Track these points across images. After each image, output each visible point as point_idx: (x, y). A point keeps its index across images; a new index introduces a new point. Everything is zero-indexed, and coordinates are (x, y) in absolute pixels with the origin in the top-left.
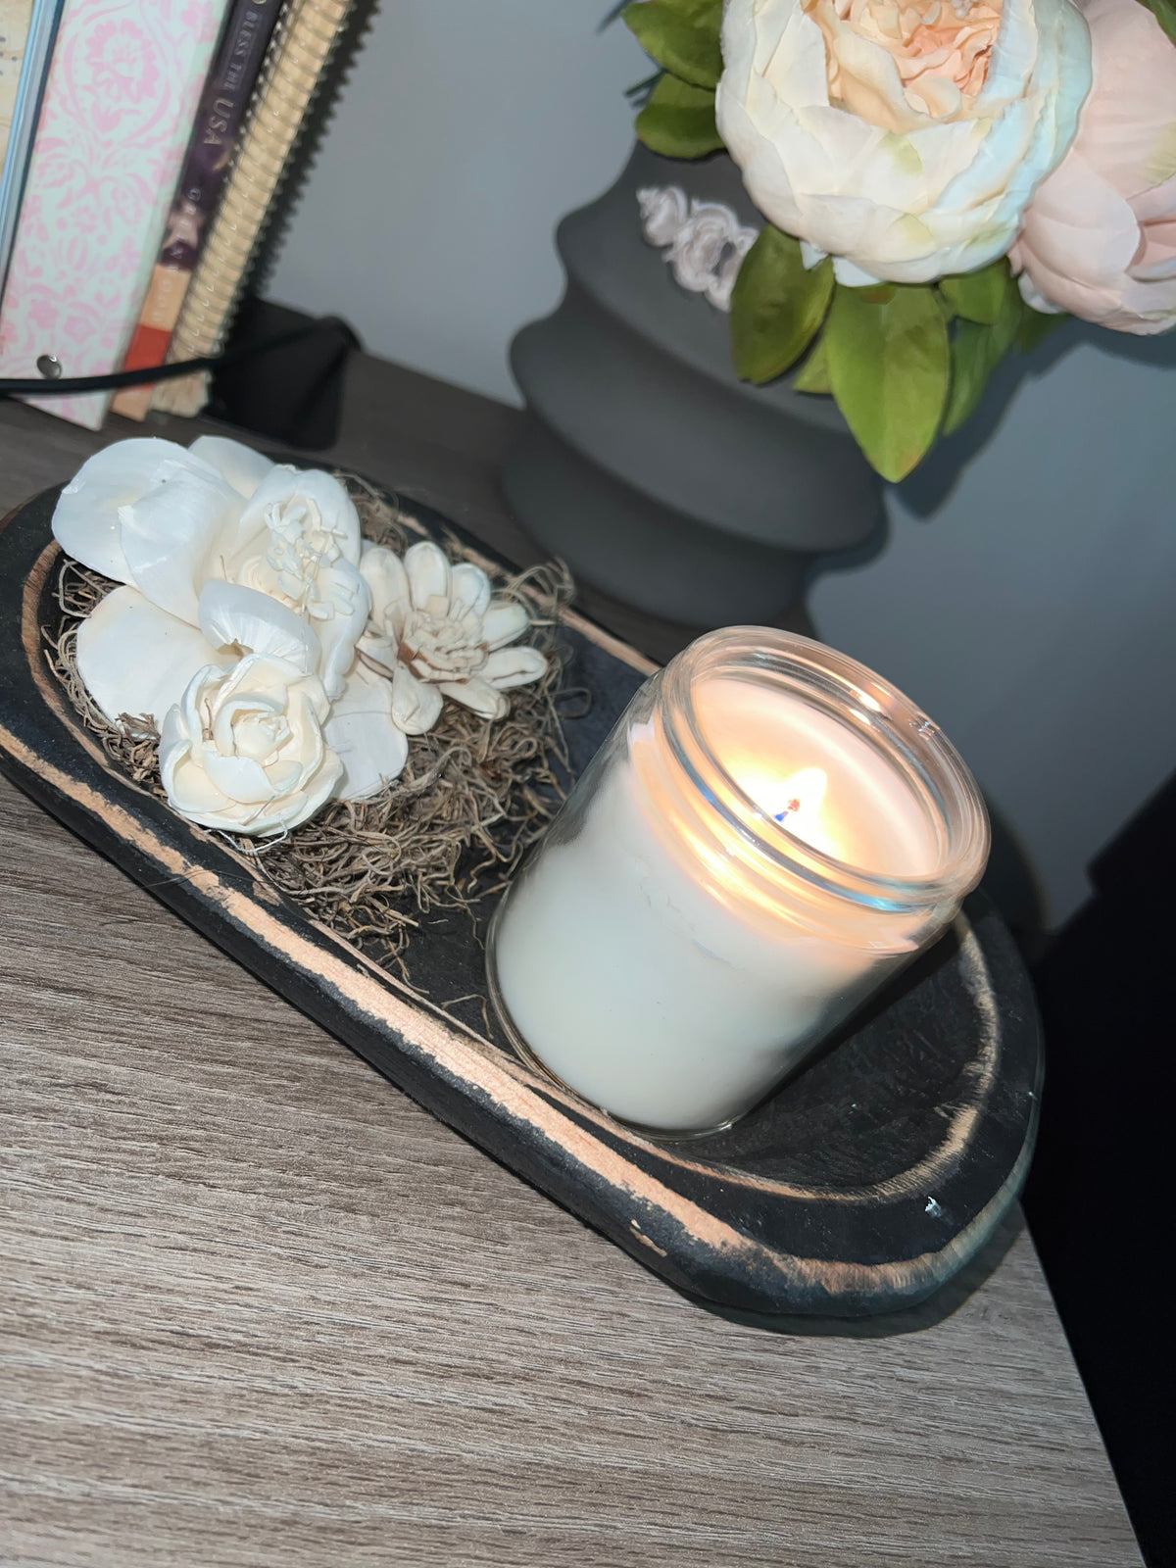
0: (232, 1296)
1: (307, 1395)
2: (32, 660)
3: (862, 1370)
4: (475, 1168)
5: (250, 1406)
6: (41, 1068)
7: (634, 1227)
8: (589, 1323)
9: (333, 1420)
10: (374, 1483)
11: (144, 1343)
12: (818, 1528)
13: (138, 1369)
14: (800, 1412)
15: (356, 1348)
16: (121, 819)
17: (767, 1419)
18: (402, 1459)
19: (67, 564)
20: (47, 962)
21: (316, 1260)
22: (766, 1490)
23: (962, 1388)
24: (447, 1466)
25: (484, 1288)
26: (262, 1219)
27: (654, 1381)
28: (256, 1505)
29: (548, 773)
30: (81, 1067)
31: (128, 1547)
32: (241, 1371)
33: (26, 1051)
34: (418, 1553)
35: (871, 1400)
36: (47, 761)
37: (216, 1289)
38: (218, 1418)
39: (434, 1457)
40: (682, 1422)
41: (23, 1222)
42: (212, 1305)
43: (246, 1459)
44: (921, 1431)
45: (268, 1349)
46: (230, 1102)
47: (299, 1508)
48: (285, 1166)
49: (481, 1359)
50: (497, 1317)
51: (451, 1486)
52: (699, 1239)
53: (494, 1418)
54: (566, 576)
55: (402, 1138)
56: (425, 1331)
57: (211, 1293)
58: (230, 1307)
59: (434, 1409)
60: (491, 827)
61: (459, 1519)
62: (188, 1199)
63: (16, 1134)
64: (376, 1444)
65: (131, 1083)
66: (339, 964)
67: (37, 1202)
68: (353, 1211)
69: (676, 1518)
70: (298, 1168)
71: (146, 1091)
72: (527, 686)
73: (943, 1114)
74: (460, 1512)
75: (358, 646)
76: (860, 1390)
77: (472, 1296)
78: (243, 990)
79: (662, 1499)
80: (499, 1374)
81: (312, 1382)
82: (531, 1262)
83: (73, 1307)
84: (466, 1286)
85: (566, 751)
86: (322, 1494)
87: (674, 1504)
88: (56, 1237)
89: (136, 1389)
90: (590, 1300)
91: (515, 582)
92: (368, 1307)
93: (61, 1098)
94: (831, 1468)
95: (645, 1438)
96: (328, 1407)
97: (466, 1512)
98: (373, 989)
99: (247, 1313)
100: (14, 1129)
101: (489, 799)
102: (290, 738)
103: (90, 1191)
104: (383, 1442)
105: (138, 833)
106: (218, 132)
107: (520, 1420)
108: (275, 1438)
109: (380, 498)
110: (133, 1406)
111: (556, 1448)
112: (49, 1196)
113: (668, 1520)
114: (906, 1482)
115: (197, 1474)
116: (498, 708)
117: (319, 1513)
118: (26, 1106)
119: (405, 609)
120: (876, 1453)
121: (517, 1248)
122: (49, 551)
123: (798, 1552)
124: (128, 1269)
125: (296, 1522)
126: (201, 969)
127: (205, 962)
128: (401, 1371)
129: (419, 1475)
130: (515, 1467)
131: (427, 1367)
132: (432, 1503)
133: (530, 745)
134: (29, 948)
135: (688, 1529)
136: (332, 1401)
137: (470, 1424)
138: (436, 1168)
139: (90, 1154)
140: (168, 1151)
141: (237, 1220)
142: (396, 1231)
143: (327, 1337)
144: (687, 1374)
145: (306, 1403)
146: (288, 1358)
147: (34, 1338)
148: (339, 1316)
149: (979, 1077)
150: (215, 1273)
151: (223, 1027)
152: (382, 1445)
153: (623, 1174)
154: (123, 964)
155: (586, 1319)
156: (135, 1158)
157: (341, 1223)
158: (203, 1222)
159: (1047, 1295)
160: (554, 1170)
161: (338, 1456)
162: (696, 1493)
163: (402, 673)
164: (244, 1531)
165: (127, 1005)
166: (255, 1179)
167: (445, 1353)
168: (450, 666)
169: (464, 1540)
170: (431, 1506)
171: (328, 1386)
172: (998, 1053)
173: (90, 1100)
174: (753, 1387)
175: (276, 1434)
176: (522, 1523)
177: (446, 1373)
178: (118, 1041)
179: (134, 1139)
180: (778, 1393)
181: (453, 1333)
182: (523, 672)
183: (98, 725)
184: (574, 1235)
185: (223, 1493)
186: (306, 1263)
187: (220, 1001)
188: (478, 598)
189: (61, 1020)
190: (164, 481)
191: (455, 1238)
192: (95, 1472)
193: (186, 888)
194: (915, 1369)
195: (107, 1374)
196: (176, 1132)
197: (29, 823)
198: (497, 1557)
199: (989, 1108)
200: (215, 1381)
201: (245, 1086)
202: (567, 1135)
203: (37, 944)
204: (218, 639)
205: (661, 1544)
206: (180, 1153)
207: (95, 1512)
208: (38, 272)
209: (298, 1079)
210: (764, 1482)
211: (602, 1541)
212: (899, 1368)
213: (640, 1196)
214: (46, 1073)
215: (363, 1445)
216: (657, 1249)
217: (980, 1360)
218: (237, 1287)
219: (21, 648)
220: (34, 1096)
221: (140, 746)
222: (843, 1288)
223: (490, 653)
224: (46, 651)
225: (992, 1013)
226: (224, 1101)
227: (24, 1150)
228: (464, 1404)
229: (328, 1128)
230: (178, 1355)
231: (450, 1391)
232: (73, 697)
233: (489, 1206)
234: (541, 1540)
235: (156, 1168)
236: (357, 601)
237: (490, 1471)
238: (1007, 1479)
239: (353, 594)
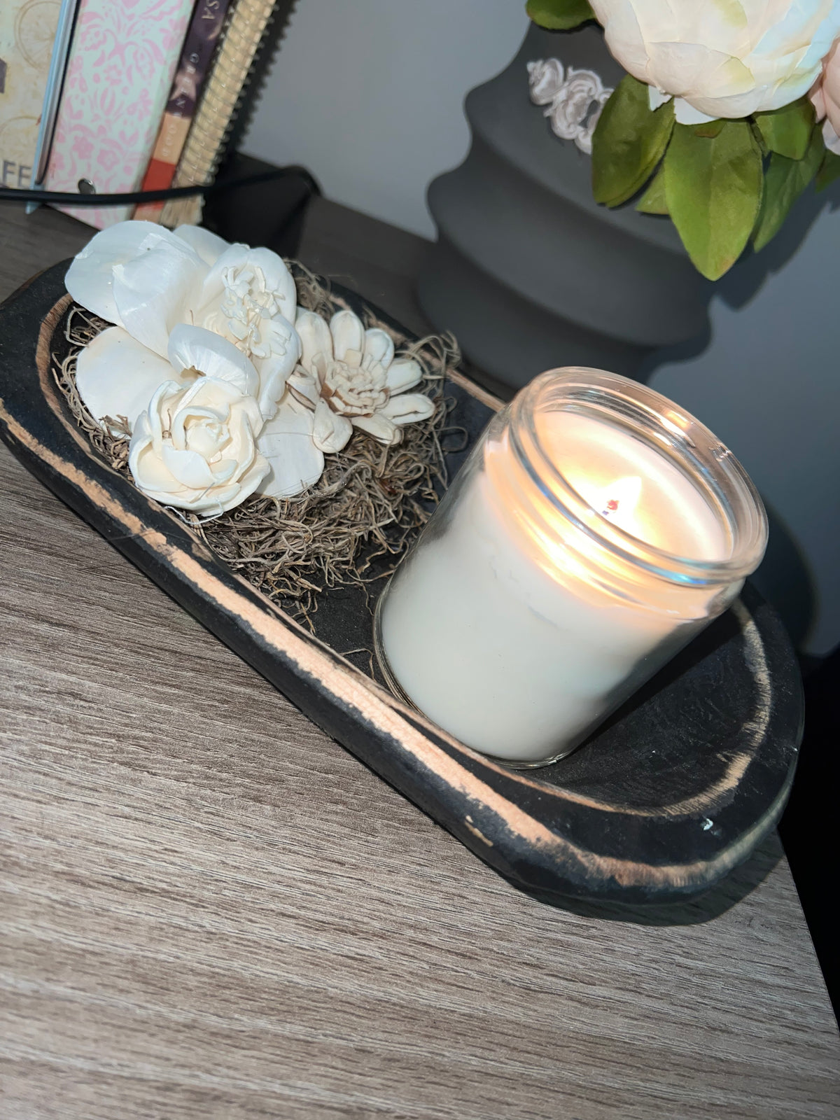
0: (162, 856)
1: (212, 933)
2: (42, 374)
3: (648, 954)
4: (356, 778)
5: (168, 937)
6: (34, 678)
7: (468, 821)
8: (436, 899)
9: (230, 953)
10: (257, 1003)
11: (91, 883)
12: (605, 1072)
13: (84, 901)
14: (597, 983)
15: (253, 902)
16: (96, 491)
17: (570, 985)
18: (281, 987)
19: (75, 309)
20: (47, 604)
21: (227, 834)
22: (566, 1039)
23: (728, 977)
24: (316, 996)
25: (355, 867)
26: (189, 800)
27: (483, 949)
28: (164, 1010)
29: (431, 491)
30: (63, 680)
31: (62, 1034)
32: (163, 911)
33: (24, 665)
34: (287, 1060)
35: (655, 978)
36: (46, 446)
37: (150, 849)
38: (143, 944)
39: (306, 988)
40: (503, 981)
41: (10, 787)
42: (147, 861)
43: (160, 975)
44: (693, 1006)
45: (184, 896)
46: (173, 714)
47: (198, 1017)
48: (211, 764)
49: (349, 920)
50: (364, 889)
51: (318, 1012)
52: (519, 835)
53: (355, 964)
54: (455, 346)
55: (302, 751)
56: (307, 895)
57: (145, 852)
58: (159, 863)
59: (309, 953)
60: (385, 528)
61: (321, 1037)
62: (134, 782)
63: (10, 724)
64: (262, 974)
65: (100, 695)
66: (253, 607)
67: (21, 774)
68: (260, 802)
69: (493, 1053)
70: (221, 766)
71: (110, 702)
72: (419, 423)
73: (724, 759)
74: (323, 1032)
75: (288, 382)
76: (646, 971)
77: (346, 872)
78: (191, 635)
79: (482, 1038)
80: (362, 932)
81: (217, 924)
82: (393, 851)
83: (40, 852)
84: (342, 864)
85: (446, 474)
86: (216, 1008)
87: (492, 1042)
88: (33, 800)
89: (82, 917)
90: (438, 883)
91: (414, 347)
92: (265, 873)
93: (46, 701)
94: (618, 1026)
95: (472, 990)
96: (228, 943)
97: (328, 1032)
98: (278, 629)
99: (171, 869)
100: (9, 720)
101: (385, 508)
102: (229, 441)
103: (62, 770)
104: (268, 973)
105: (109, 502)
106: (212, 9)
107: (376, 968)
108: (185, 962)
109: (317, 280)
110: (78, 929)
111: (402, 991)
112: (30, 770)
113: (486, 1054)
114: (678, 1043)
115: (122, 983)
116: (394, 437)
117: (212, 1021)
118: (20, 705)
119: (328, 358)
120: (656, 1019)
121: (384, 839)
122: (63, 301)
123: (588, 1089)
124: (85, 829)
125: (195, 1027)
126: (161, 617)
127: (164, 613)
128: (285, 922)
129: (293, 1001)
130: (368, 1002)
131: (307, 921)
132: (301, 1023)
133: (419, 469)
134: (33, 593)
135: (502, 1063)
136: (231, 939)
137: (337, 967)
138: (327, 776)
139: (64, 743)
140: (123, 746)
141: (171, 801)
142: (292, 819)
143: (232, 892)
144: (509, 945)
145: (211, 939)
146: (200, 904)
147: (9, 872)
148: (242, 877)
149: (754, 733)
150: (150, 837)
151: (173, 660)
152: (267, 976)
153: (461, 779)
154: (102, 609)
155: (434, 897)
156: (97, 749)
157: (250, 809)
158: (145, 800)
159: (800, 912)
160: (408, 773)
161: (232, 980)
162: (510, 1035)
163: (322, 406)
164: (154, 1030)
165: (102, 639)
166: (187, 772)
167: (321, 912)
168: (360, 404)
169: (324, 1053)
170: (300, 1025)
171: (228, 927)
172: (771, 717)
173: (68, 704)
174: (561, 960)
175: (186, 960)
176: (371, 1045)
177: (322, 926)
178: (93, 664)
179: (98, 735)
180: (581, 966)
181: (329, 898)
182: (416, 412)
183: (87, 426)
184: (429, 834)
185: (140, 998)
186: (220, 836)
187: (172, 642)
188: (384, 354)
189: (52, 645)
190: (149, 249)
191: (336, 828)
192: (44, 975)
193: (142, 546)
194: (691, 959)
195: (60, 903)
196: (130, 733)
197: (43, 505)
198: (348, 1068)
199: (761, 757)
200: (143, 916)
201: (186, 704)
202: (420, 747)
203: (40, 590)
204: (181, 366)
205: (479, 1072)
206: (132, 748)
207: (41, 1005)
208: (80, 115)
209: (227, 702)
210: (565, 1033)
211: (433, 1065)
212: (678, 957)
213: (474, 797)
214: (36, 682)
215: (252, 974)
216: (486, 840)
217: (743, 956)
218: (166, 849)
219: (34, 365)
220: (27, 698)
221: (118, 443)
222: (633, 883)
223: (391, 397)
224: (53, 370)
225: (769, 687)
226: (169, 713)
227: (16, 736)
228: (333, 951)
229: (246, 739)
230: (116, 894)
231: (322, 940)
232: (71, 405)
233: (365, 806)
234: (385, 1059)
235: (113, 758)
236: (290, 347)
237: (349, 1003)
238: (761, 1049)
239: (286, 340)
